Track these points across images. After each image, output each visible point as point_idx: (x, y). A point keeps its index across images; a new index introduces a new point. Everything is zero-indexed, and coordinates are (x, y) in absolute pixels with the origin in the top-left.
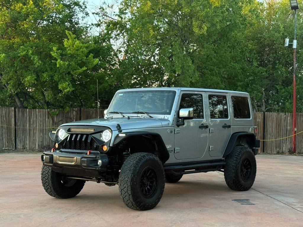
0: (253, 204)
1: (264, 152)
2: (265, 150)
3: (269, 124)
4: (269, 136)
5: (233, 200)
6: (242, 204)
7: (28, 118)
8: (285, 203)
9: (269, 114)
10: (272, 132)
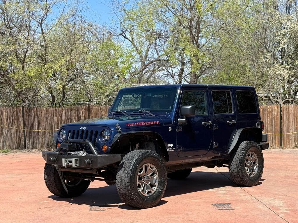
0: (233, 210)
1: (281, 145)
2: (283, 144)
3: (286, 117)
4: (286, 129)
5: (212, 205)
6: (220, 210)
7: (36, 117)
8: (269, 207)
9: (286, 107)
10: (290, 125)
